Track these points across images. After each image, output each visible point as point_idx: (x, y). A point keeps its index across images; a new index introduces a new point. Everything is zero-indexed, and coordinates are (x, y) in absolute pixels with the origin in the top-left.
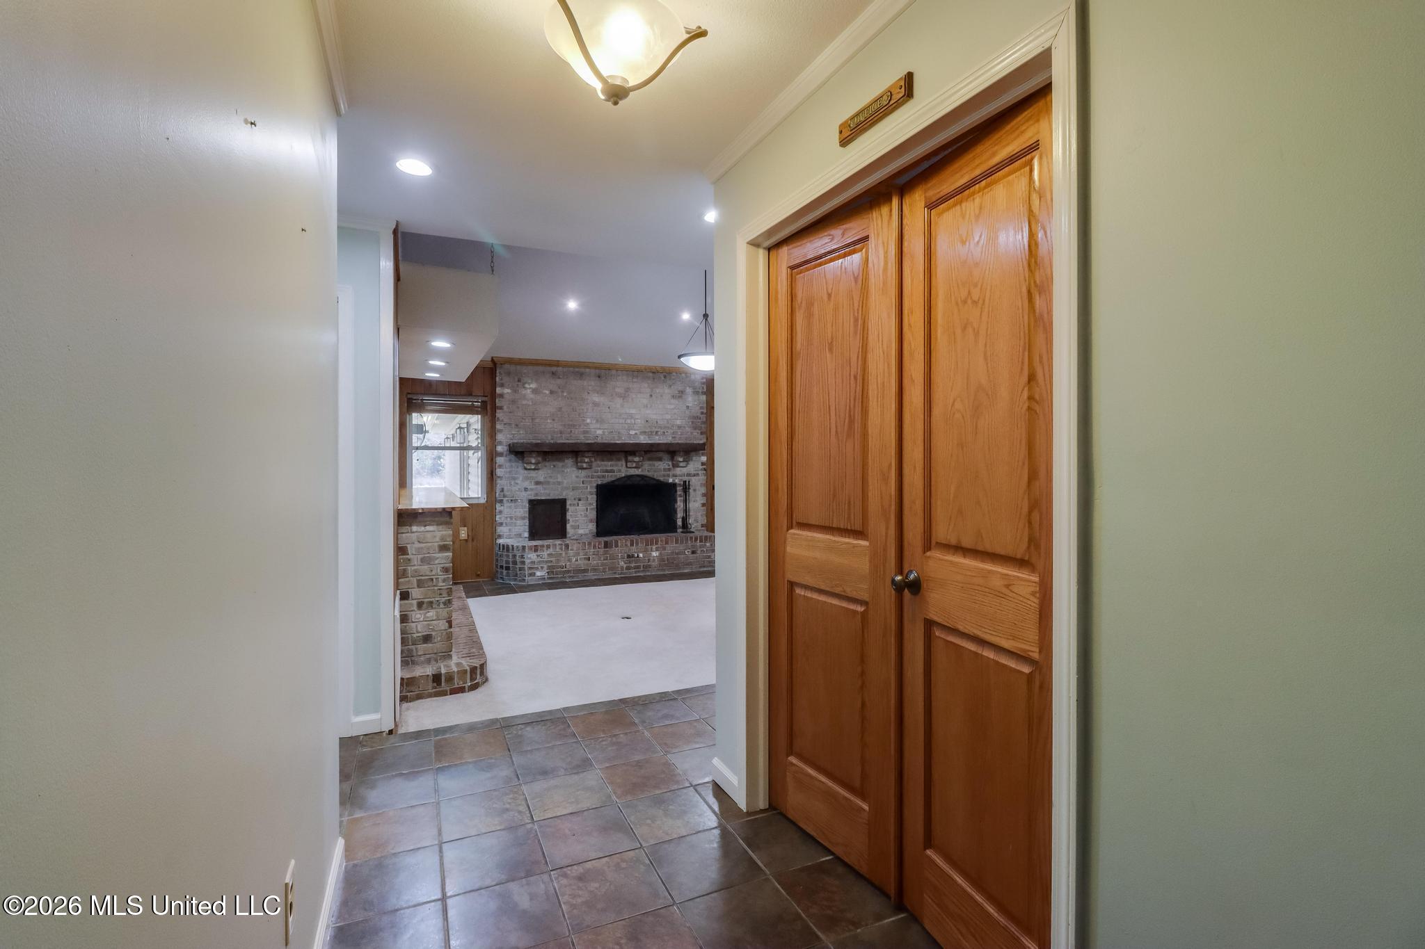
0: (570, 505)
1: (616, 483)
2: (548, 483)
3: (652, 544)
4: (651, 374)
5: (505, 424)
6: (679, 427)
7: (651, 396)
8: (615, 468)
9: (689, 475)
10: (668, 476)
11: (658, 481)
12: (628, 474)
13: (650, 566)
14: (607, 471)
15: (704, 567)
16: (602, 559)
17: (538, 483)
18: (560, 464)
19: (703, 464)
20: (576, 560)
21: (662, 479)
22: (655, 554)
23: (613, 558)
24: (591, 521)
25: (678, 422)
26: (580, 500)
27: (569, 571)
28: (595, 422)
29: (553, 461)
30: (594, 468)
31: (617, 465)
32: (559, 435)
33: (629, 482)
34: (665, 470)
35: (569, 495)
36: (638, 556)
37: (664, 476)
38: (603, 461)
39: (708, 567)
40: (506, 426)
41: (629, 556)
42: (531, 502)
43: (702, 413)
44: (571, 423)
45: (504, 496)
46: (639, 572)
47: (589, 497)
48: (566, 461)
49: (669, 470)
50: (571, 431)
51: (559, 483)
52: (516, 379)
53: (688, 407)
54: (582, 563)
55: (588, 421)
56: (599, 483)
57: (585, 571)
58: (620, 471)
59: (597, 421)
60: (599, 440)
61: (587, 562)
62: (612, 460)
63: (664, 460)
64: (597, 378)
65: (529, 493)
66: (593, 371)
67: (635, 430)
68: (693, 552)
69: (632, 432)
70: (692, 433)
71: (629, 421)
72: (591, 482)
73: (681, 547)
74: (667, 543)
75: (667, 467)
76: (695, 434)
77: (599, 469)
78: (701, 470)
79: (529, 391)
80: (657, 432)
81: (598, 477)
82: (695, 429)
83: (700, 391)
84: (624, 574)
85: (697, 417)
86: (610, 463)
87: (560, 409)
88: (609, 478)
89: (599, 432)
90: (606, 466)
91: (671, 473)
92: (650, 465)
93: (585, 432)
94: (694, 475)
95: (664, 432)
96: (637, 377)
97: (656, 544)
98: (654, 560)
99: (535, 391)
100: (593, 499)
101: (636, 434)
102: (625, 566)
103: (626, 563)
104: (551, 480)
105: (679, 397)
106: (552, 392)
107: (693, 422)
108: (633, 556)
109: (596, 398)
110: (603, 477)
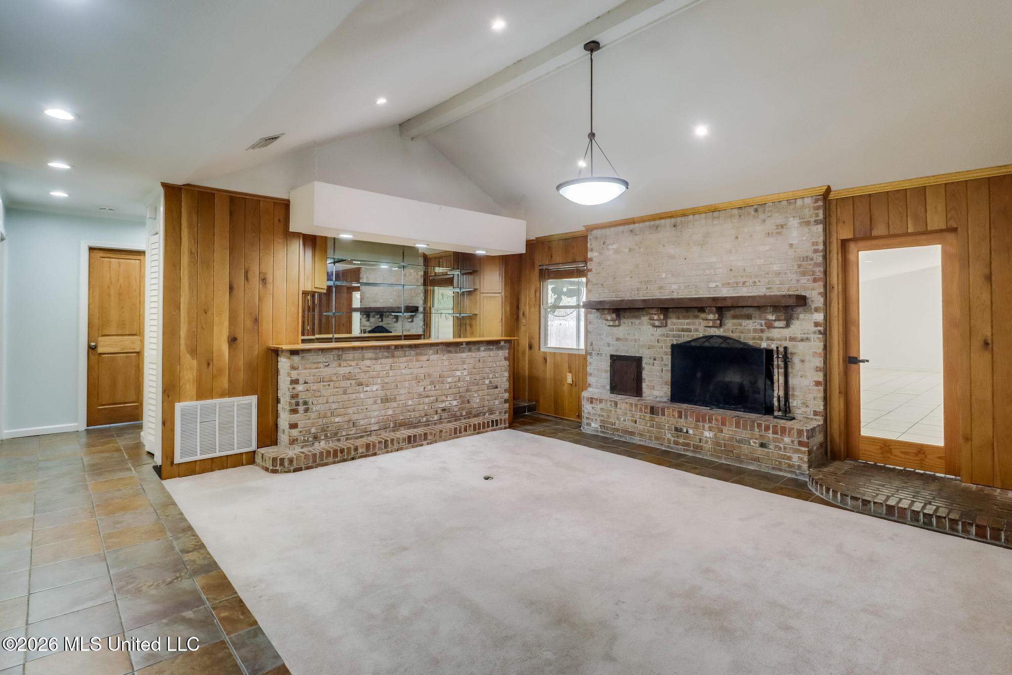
0: (646, 363)
1: (693, 344)
2: (626, 340)
3: (704, 421)
4: (736, 212)
5: (594, 284)
6: (778, 274)
7: (737, 238)
8: (692, 327)
9: (792, 339)
10: (761, 339)
11: (745, 344)
12: (707, 334)
13: (701, 448)
14: (683, 330)
15: (780, 470)
16: (648, 425)
17: (618, 339)
18: (637, 321)
19: (817, 324)
20: (624, 421)
21: (751, 342)
22: (707, 434)
23: (659, 427)
24: (666, 383)
25: (776, 268)
26: (655, 359)
27: (618, 430)
28: (670, 275)
29: (631, 318)
30: (670, 326)
31: (694, 324)
32: (636, 292)
33: (707, 344)
34: (755, 331)
35: (646, 354)
36: (687, 432)
37: (754, 339)
38: (678, 318)
39: (785, 471)
40: (594, 286)
41: (676, 429)
42: (612, 356)
43: (816, 251)
44: (647, 279)
45: (593, 350)
46: (688, 450)
47: (665, 357)
48: (643, 318)
49: (762, 331)
50: (647, 288)
51: (635, 340)
52: (602, 242)
53: (791, 245)
54: (630, 425)
55: (664, 275)
56: (675, 343)
57: (632, 433)
58: (697, 330)
59: (673, 275)
60: (675, 296)
61: (634, 424)
62: (688, 318)
63: (755, 318)
64: (673, 228)
65: (611, 348)
66: (668, 221)
67: (715, 282)
68: (762, 445)
69: (713, 285)
70: (798, 281)
71: (708, 272)
72: (665, 341)
73: (744, 434)
74: (724, 424)
75: (759, 327)
76: (802, 281)
77: (675, 327)
78: (815, 333)
79: (611, 252)
80: (744, 283)
81: (674, 337)
82: (804, 274)
83: (813, 219)
84: (672, 448)
85: (807, 258)
86: (686, 321)
87: (637, 266)
88: (685, 338)
89: (674, 287)
90: (682, 324)
91: (764, 335)
92: (734, 325)
93: (661, 288)
94: (802, 340)
95: (755, 282)
96: (718, 218)
97: (710, 422)
98: (707, 442)
99: (617, 252)
100: (668, 360)
101: (717, 286)
102: (673, 439)
103: (673, 436)
104: (629, 338)
105: (778, 233)
106: (630, 250)
107: (799, 266)
108: (681, 431)
109: (671, 250)
110: (679, 336)
